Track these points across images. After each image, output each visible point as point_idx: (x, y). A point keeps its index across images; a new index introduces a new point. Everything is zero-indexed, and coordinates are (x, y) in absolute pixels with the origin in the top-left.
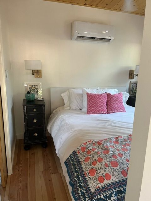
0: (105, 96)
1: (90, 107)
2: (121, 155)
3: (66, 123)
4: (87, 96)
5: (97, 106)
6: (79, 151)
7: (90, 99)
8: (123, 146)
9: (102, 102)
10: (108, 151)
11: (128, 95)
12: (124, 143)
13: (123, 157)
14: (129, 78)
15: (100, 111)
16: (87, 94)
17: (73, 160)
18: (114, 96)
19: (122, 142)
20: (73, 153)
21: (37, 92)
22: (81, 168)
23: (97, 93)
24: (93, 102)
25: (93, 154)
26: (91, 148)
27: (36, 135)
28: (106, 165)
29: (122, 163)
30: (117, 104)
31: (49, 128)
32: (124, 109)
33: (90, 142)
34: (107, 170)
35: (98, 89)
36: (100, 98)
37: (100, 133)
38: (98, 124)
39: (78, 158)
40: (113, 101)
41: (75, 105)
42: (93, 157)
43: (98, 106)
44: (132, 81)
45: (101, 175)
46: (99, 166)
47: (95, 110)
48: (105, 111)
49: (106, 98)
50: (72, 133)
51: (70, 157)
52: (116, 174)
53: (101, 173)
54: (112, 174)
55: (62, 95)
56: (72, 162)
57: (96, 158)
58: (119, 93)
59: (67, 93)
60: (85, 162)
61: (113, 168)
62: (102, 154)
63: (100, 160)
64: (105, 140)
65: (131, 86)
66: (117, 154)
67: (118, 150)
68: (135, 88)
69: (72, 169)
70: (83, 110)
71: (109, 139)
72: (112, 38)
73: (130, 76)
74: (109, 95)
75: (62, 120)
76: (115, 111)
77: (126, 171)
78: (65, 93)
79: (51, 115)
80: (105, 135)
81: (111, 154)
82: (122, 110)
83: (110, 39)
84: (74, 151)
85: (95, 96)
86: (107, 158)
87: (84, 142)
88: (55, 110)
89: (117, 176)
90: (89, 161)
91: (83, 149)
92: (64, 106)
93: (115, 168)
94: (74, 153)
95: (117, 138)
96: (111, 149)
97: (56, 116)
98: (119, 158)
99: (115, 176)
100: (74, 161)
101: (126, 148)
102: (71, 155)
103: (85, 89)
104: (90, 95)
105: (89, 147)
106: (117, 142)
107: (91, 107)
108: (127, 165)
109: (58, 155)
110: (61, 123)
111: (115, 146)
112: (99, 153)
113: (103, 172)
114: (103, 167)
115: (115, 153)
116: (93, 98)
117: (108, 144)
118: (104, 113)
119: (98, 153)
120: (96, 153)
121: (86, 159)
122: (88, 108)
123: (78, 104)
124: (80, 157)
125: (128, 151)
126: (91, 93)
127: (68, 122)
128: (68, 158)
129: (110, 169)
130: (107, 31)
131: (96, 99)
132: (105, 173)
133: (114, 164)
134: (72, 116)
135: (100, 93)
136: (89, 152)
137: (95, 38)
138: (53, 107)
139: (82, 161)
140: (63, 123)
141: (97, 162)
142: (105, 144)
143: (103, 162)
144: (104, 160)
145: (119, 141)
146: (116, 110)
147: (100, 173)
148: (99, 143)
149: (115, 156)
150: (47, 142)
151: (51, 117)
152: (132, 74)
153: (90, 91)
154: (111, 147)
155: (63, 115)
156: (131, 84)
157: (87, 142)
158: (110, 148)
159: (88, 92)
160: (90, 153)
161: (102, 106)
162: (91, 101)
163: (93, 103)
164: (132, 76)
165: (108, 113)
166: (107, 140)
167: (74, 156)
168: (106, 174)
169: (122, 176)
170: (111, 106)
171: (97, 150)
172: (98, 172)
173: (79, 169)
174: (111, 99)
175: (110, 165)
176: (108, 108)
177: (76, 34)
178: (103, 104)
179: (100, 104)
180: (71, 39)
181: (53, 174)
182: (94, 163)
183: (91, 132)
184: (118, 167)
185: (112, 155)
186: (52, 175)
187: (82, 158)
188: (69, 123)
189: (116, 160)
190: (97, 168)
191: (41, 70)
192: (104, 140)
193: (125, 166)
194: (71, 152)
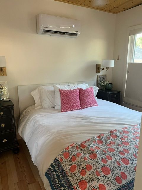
0: (77, 91)
1: (63, 104)
2: (109, 158)
3: (40, 125)
4: (60, 93)
5: (67, 103)
6: (61, 158)
7: (63, 95)
8: (108, 145)
9: (75, 98)
10: (95, 155)
11: (97, 89)
12: (108, 141)
13: (113, 160)
14: (96, 73)
15: (74, 107)
16: (60, 90)
17: (55, 171)
18: (86, 91)
19: (105, 141)
20: (54, 161)
21: (3, 92)
22: (67, 180)
23: (69, 89)
24: (66, 98)
25: (79, 161)
26: (75, 153)
27: (5, 141)
28: (98, 173)
29: (114, 168)
30: (89, 98)
31: (20, 131)
32: (97, 103)
33: (73, 146)
34: (99, 180)
35: (69, 84)
36: (73, 94)
37: (81, 133)
38: (75, 122)
39: (61, 167)
40: (85, 96)
41: (47, 103)
42: (80, 164)
43: (72, 102)
44: (99, 74)
45: (94, 188)
46: (90, 176)
47: (69, 107)
48: (79, 107)
49: (79, 94)
50: (49, 136)
51: (51, 167)
52: (111, 183)
53: (94, 185)
54: (106, 184)
55: (32, 93)
56: (54, 173)
57: (83, 165)
58: (90, 87)
59: (37, 91)
60: (72, 172)
61: (106, 175)
62: (89, 160)
63: (89, 167)
64: (88, 140)
65: (99, 80)
66: (106, 157)
67: (105, 151)
68: (102, 82)
69: (56, 182)
70: (56, 108)
71: (92, 139)
72: (79, 33)
73: (97, 70)
74: (81, 90)
75: (34, 121)
76: (88, 106)
77: (120, 177)
78: (35, 91)
79: (21, 116)
80: (86, 135)
81: (99, 158)
82: (94, 104)
83: (77, 34)
84: (56, 159)
85: (67, 92)
86: (97, 164)
87: (66, 146)
88: (25, 110)
89: (112, 186)
90: (77, 170)
91: (67, 155)
92: (35, 105)
93: (108, 176)
94: (56, 161)
95: (99, 137)
96: (98, 151)
97: (27, 118)
98: (109, 162)
99: (109, 186)
100: (57, 172)
101: (111, 147)
102: (52, 164)
103: (57, 86)
104: (63, 92)
105: (73, 152)
106: (100, 142)
107: (65, 104)
108: (120, 169)
109: (35, 164)
110: (34, 125)
111: (100, 147)
112: (87, 159)
113: (95, 183)
114: (94, 176)
115: (103, 156)
116: (66, 95)
117: (92, 145)
118: (78, 109)
119: (85, 159)
120: (82, 159)
121: (73, 169)
122: (62, 105)
123: (50, 102)
124: (64, 166)
125: (115, 151)
126: (64, 89)
127: (42, 123)
128: (49, 168)
129: (102, 178)
130: (74, 26)
131: (69, 95)
132: (98, 185)
133: (106, 170)
134: (45, 115)
135: (72, 89)
136: (74, 159)
137: (62, 32)
138: (22, 107)
139: (68, 170)
140: (37, 124)
141: (87, 171)
142: (90, 147)
143: (92, 170)
144: (93, 168)
145: (103, 140)
146: (89, 104)
147: (92, 185)
148: (82, 146)
149: (104, 160)
150: (19, 146)
151: (21, 118)
152: (99, 68)
153: (62, 88)
154: (96, 148)
155: (35, 116)
156: (98, 78)
157: (70, 147)
158: (96, 150)
159: (61, 89)
160: (76, 159)
161: (76, 102)
162: (64, 98)
163: (67, 100)
164: (98, 70)
165: (82, 108)
166: (90, 141)
167: (57, 165)
168: (100, 185)
169: (117, 183)
170: (84, 102)
171: (82, 155)
172: (90, 184)
173: (66, 182)
174: (83, 94)
175: (102, 173)
176: (82, 103)
177: (42, 28)
178: (77, 100)
179: (74, 100)
180: (37, 33)
181: (30, 185)
182: (83, 172)
183: (71, 133)
184: (111, 174)
185: (101, 159)
186: (28, 185)
187: (66, 167)
188: (43, 125)
189: (107, 164)
190: (88, 179)
191: (5, 67)
192: (87, 142)
193: (118, 171)
194: (52, 161)
